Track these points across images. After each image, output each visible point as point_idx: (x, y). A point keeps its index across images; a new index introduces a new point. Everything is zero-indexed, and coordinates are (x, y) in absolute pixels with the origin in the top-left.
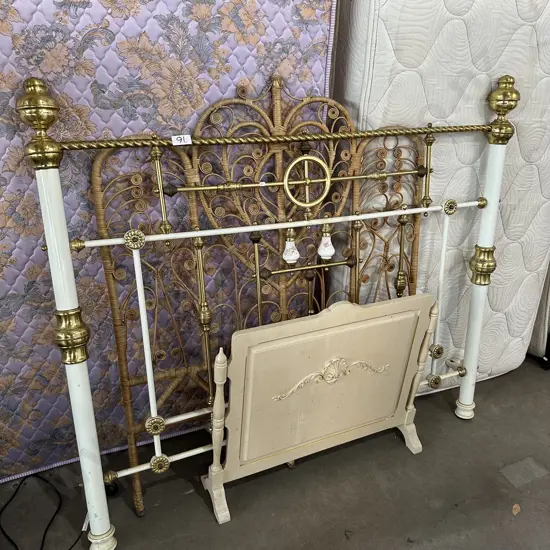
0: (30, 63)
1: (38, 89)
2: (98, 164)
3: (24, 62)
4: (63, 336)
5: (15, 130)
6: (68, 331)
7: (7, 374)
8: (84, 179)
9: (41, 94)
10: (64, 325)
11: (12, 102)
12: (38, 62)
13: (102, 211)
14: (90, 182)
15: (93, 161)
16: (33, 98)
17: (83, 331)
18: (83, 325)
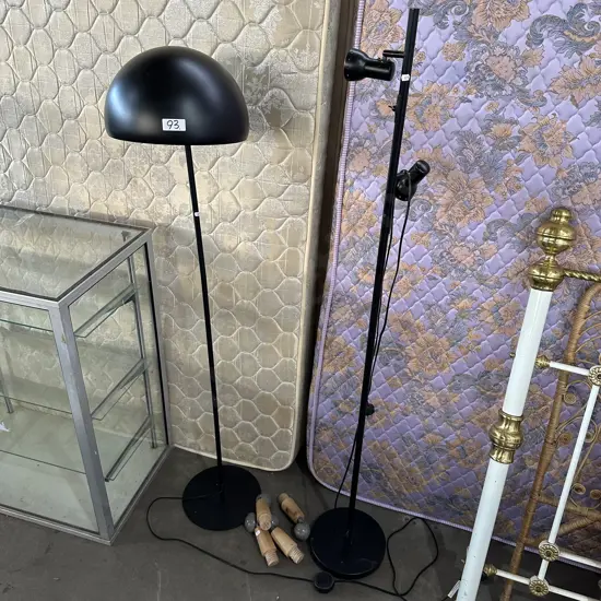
0: (564, 193)
1: (563, 220)
2: (591, 293)
3: (560, 192)
4: (498, 435)
5: (525, 245)
6: (504, 432)
7: (436, 434)
8: (571, 301)
9: (564, 224)
10: (503, 427)
11: (534, 223)
12: (572, 193)
13: (577, 336)
14: (577, 305)
15: (587, 289)
16: (555, 227)
17: (517, 438)
18: (519, 433)
